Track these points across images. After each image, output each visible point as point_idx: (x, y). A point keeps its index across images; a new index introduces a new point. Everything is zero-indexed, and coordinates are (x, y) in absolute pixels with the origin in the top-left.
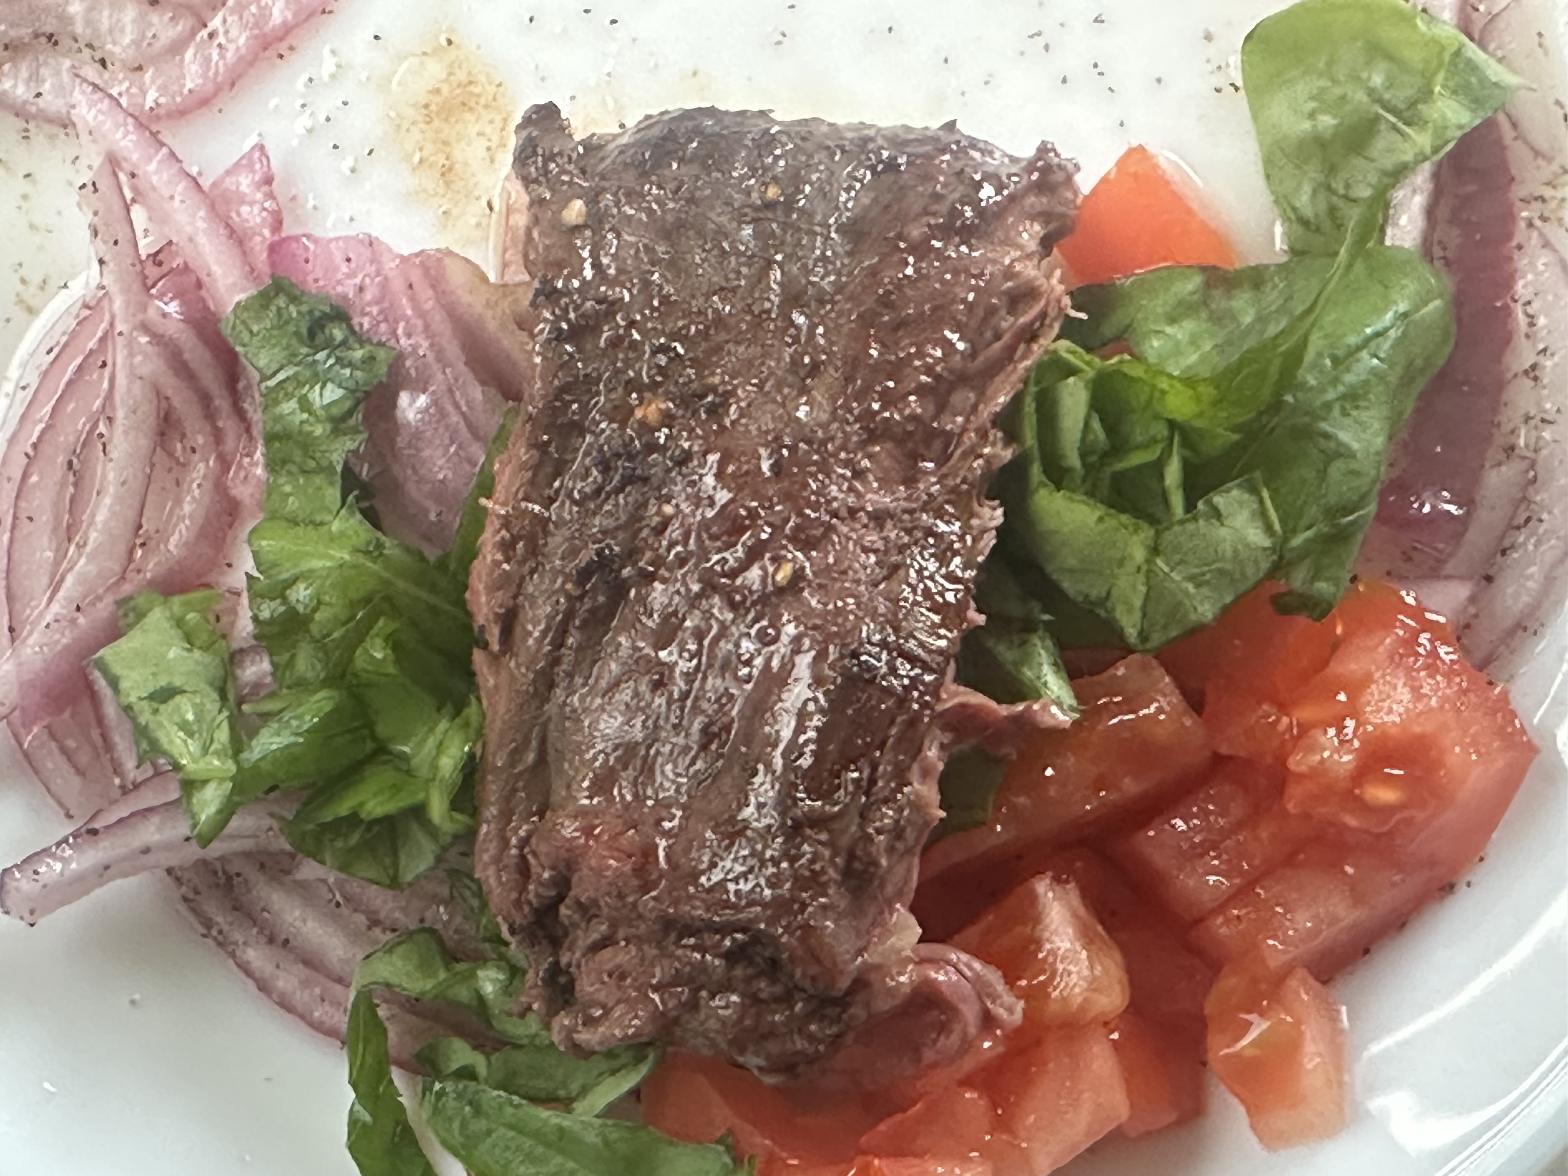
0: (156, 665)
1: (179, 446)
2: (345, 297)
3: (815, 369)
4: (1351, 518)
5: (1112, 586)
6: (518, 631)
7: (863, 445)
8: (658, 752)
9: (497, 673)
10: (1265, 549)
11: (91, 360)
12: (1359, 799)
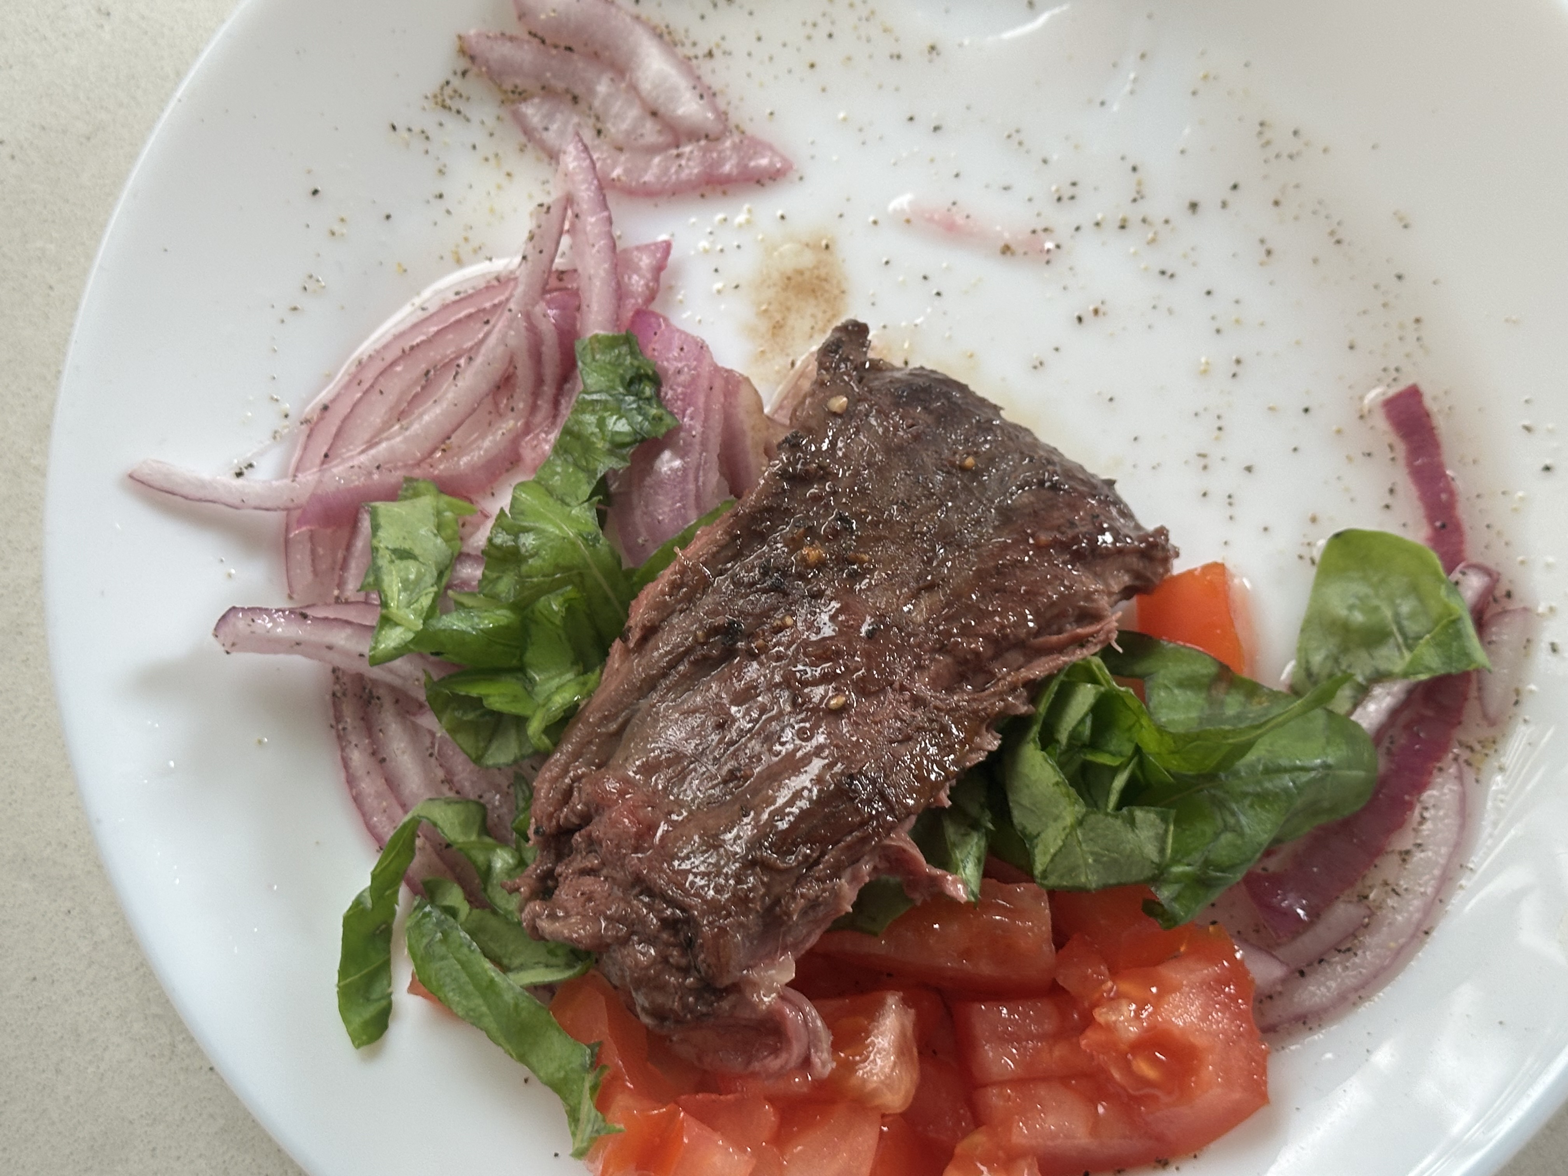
0: (409, 532)
1: (505, 401)
2: (666, 370)
3: (930, 587)
4: (1218, 874)
5: (1043, 831)
6: (651, 643)
7: (933, 650)
8: (695, 770)
9: (622, 662)
10: (1152, 862)
11: (481, 315)
12: (1128, 1063)
